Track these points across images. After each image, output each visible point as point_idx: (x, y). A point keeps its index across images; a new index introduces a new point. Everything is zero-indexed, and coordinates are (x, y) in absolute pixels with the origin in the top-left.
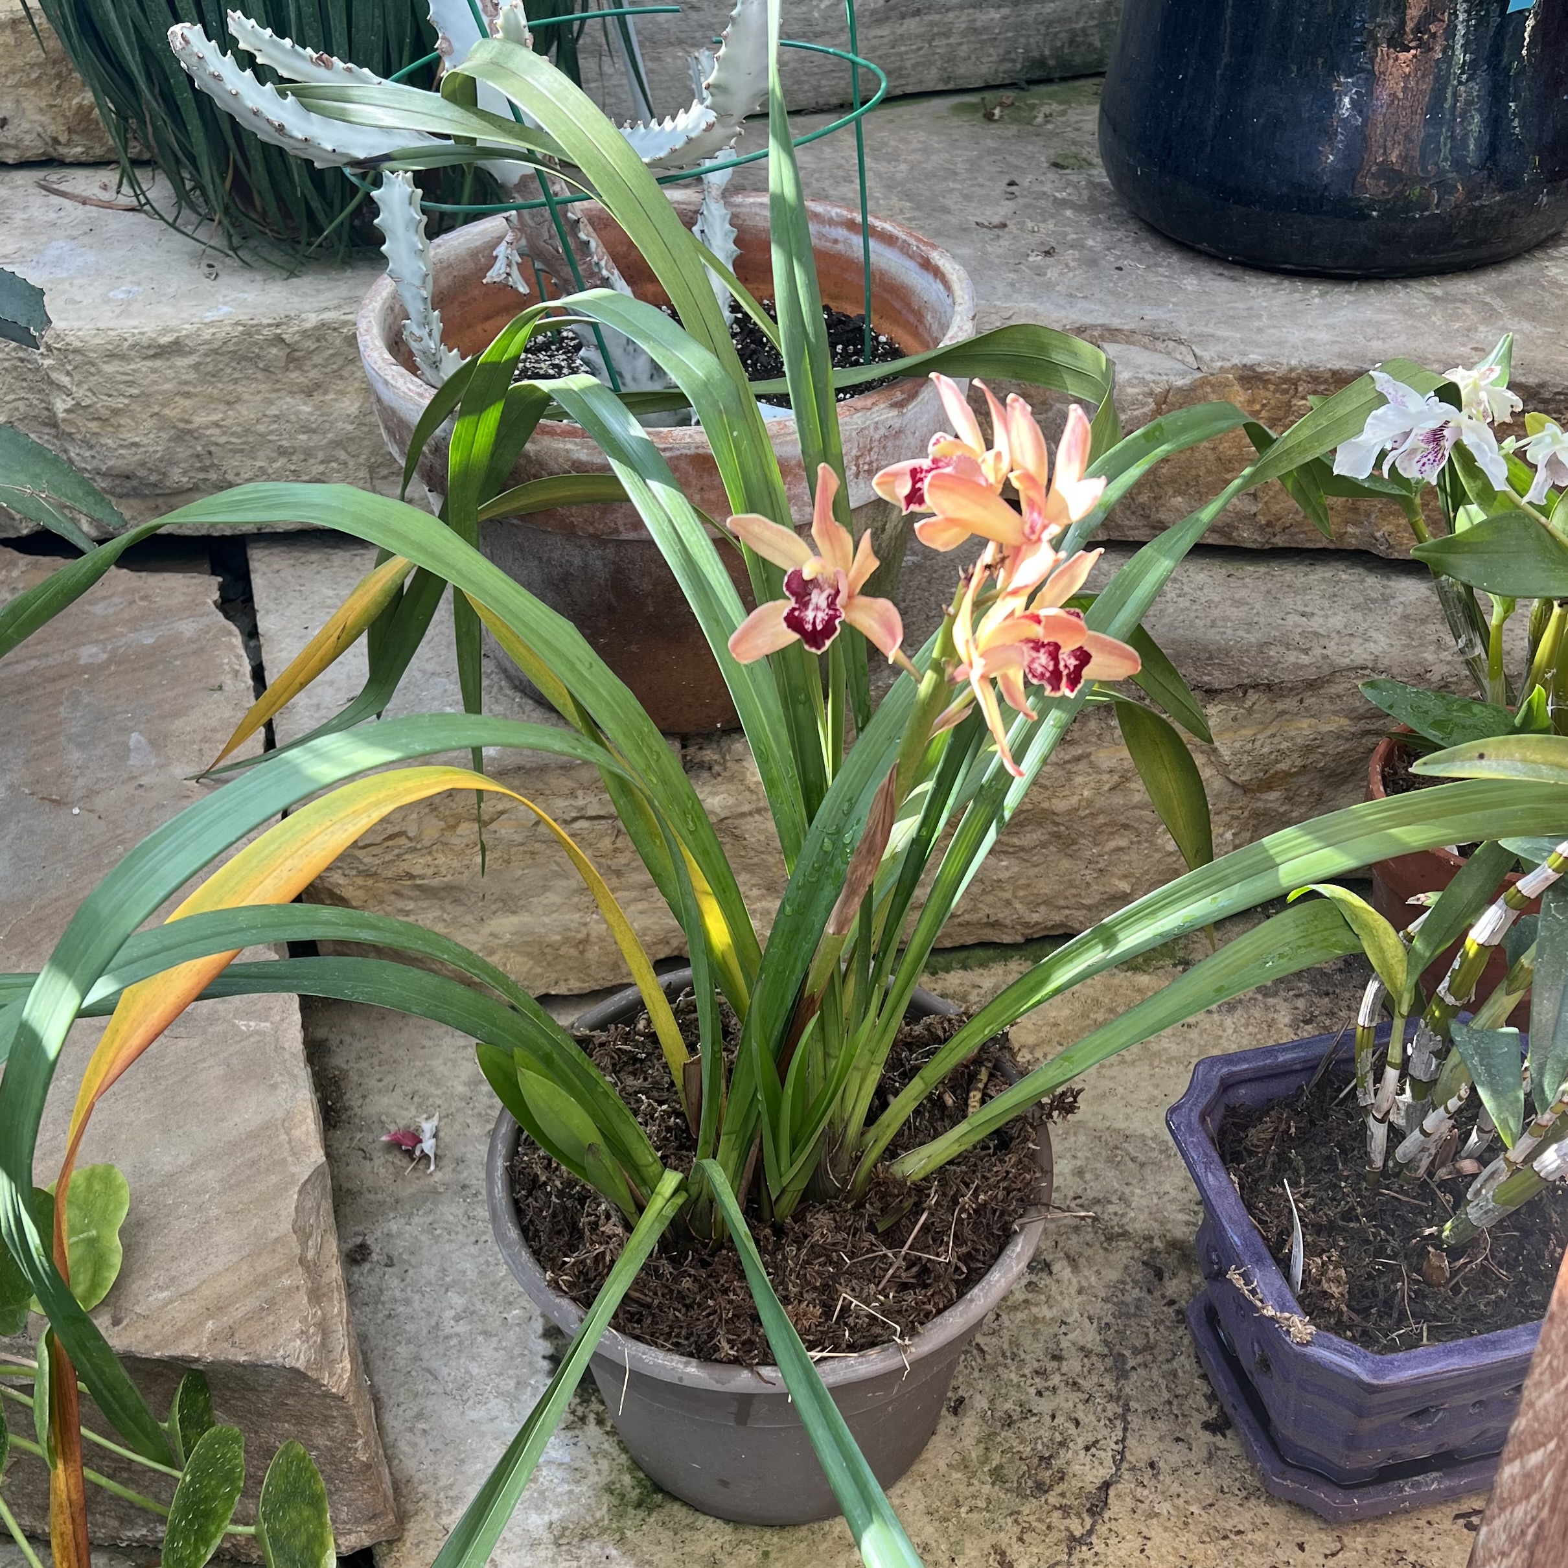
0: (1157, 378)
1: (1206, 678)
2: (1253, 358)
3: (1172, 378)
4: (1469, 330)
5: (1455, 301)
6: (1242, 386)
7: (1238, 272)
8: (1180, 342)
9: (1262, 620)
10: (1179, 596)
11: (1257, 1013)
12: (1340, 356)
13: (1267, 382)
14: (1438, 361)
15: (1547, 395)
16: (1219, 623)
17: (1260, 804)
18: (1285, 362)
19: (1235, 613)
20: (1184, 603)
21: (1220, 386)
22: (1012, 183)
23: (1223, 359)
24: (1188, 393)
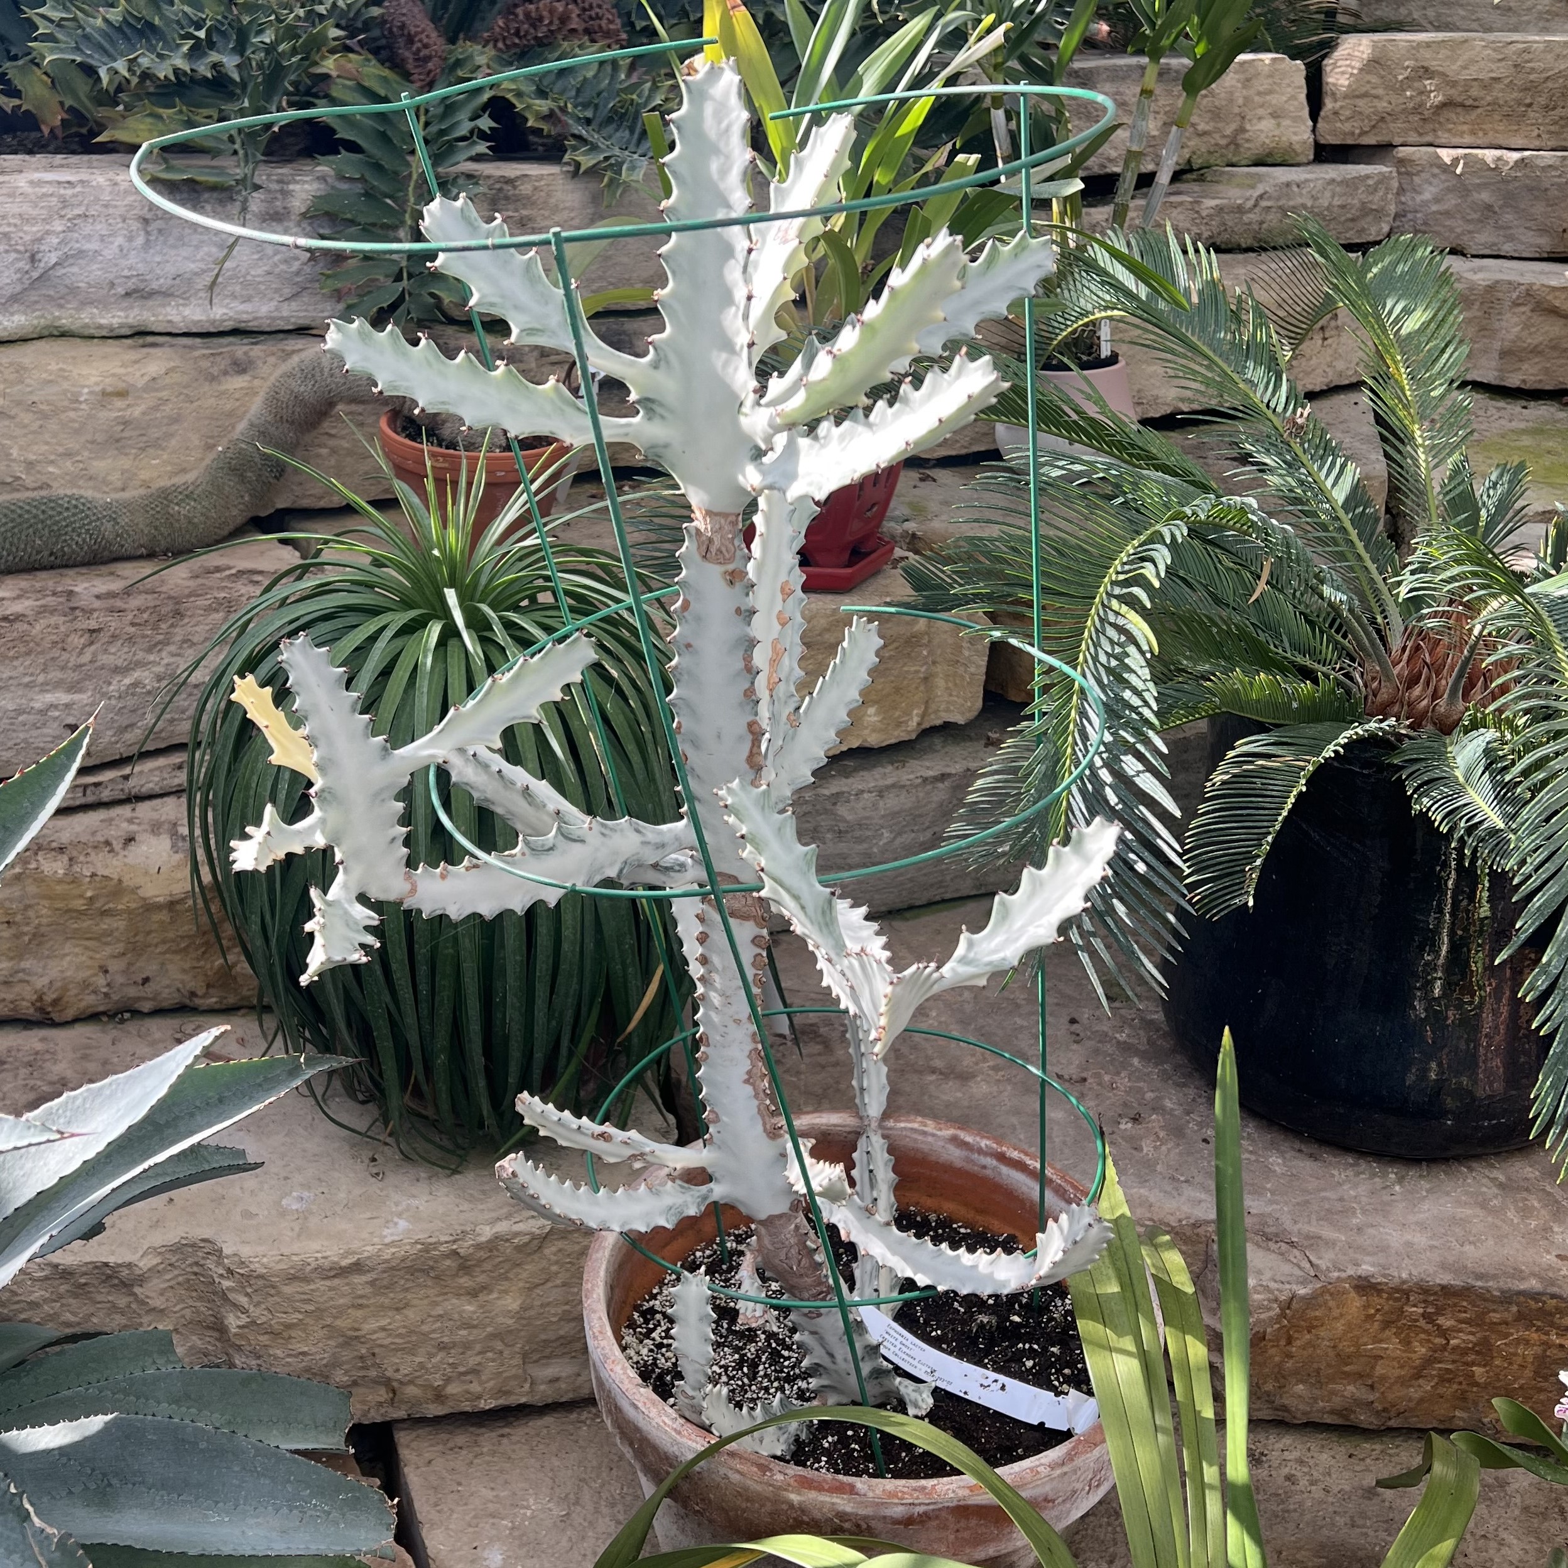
0: (1280, 1286)
2: (1366, 1268)
3: (1294, 1287)
4: (1545, 1231)
5: (1519, 1189)
6: (1358, 1293)
7: (1314, 1148)
8: (1292, 1244)
10: (1312, 1484)
12: (1444, 1266)
13: (1380, 1291)
18: (1396, 1274)
20: (1317, 1492)
21: (1338, 1294)
22: (1073, 1021)
23: (1340, 1270)
24: (1310, 1301)
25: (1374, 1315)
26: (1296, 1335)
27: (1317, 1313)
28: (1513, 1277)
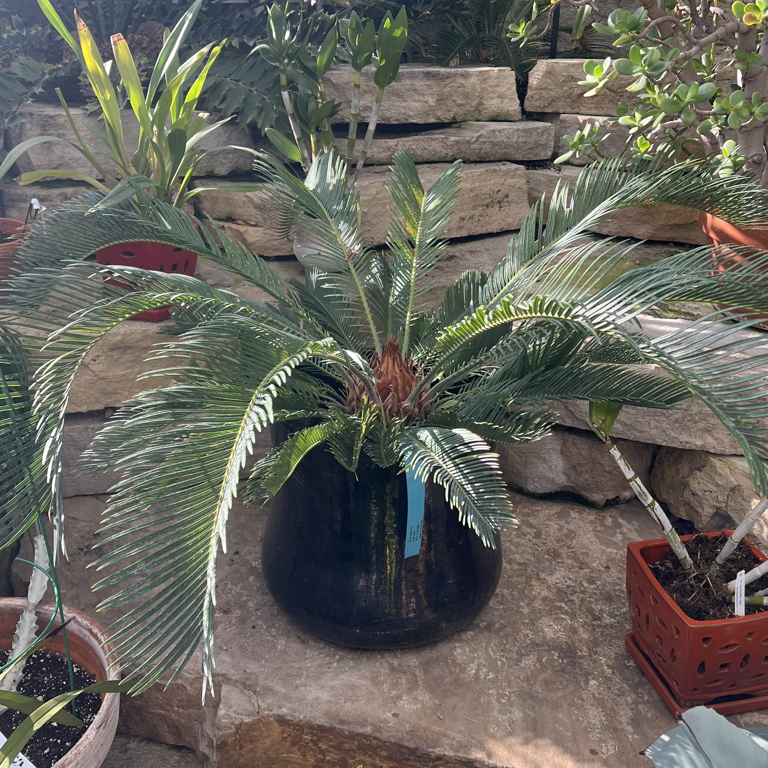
0: (237, 716)
2: (282, 712)
3: (244, 718)
4: (398, 698)
5: (401, 671)
6: (279, 724)
8: (255, 692)
13: (289, 725)
15: (419, 754)
18: (297, 716)
21: (267, 725)
24: (251, 726)
25: (287, 738)
26: (244, 745)
27: (255, 734)
28: (360, 724)
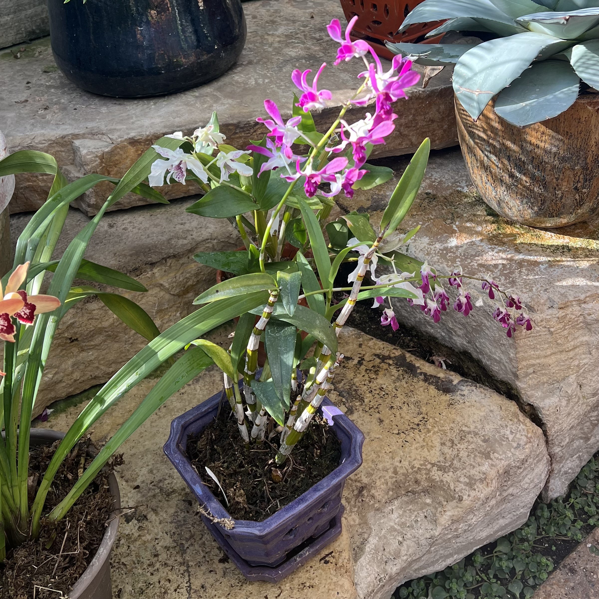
0: (97, 150)
1: (149, 259)
2: (132, 134)
3: (103, 149)
4: (210, 107)
5: (203, 96)
6: (132, 146)
7: (121, 102)
8: (103, 134)
9: (167, 230)
10: (133, 228)
11: (207, 379)
12: (165, 127)
13: (140, 143)
14: (201, 121)
15: (242, 126)
16: (151, 235)
17: (186, 299)
18: (144, 133)
19: (156, 230)
20: (135, 231)
21: (123, 148)
22: (28, 83)
23: (121, 138)
24: (112, 153)
25: (141, 154)
26: (110, 169)
27: (116, 158)
28: (192, 124)
